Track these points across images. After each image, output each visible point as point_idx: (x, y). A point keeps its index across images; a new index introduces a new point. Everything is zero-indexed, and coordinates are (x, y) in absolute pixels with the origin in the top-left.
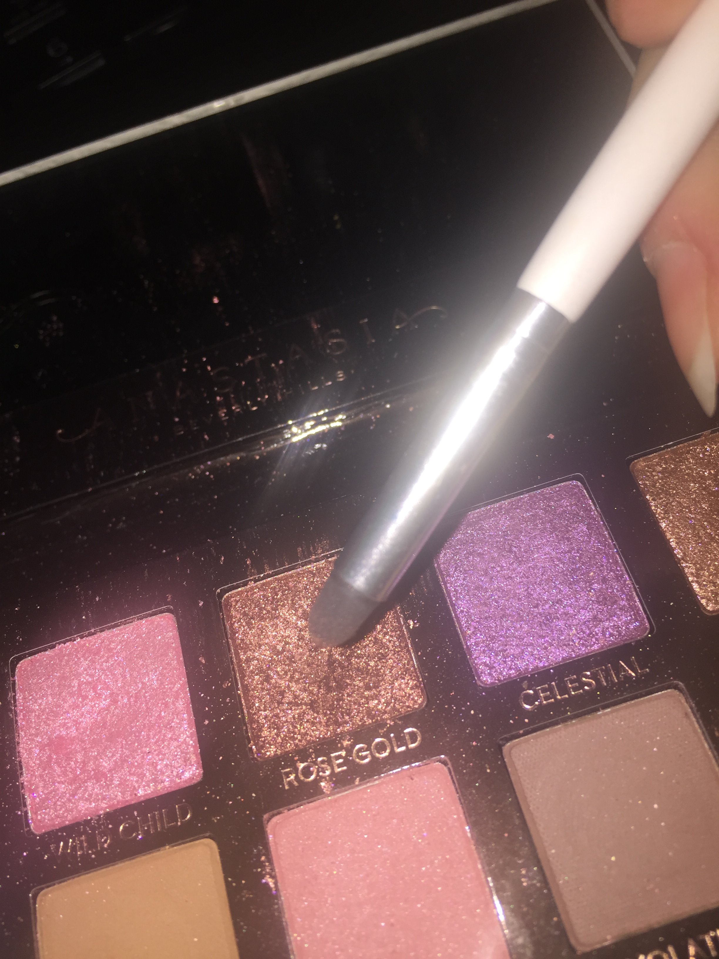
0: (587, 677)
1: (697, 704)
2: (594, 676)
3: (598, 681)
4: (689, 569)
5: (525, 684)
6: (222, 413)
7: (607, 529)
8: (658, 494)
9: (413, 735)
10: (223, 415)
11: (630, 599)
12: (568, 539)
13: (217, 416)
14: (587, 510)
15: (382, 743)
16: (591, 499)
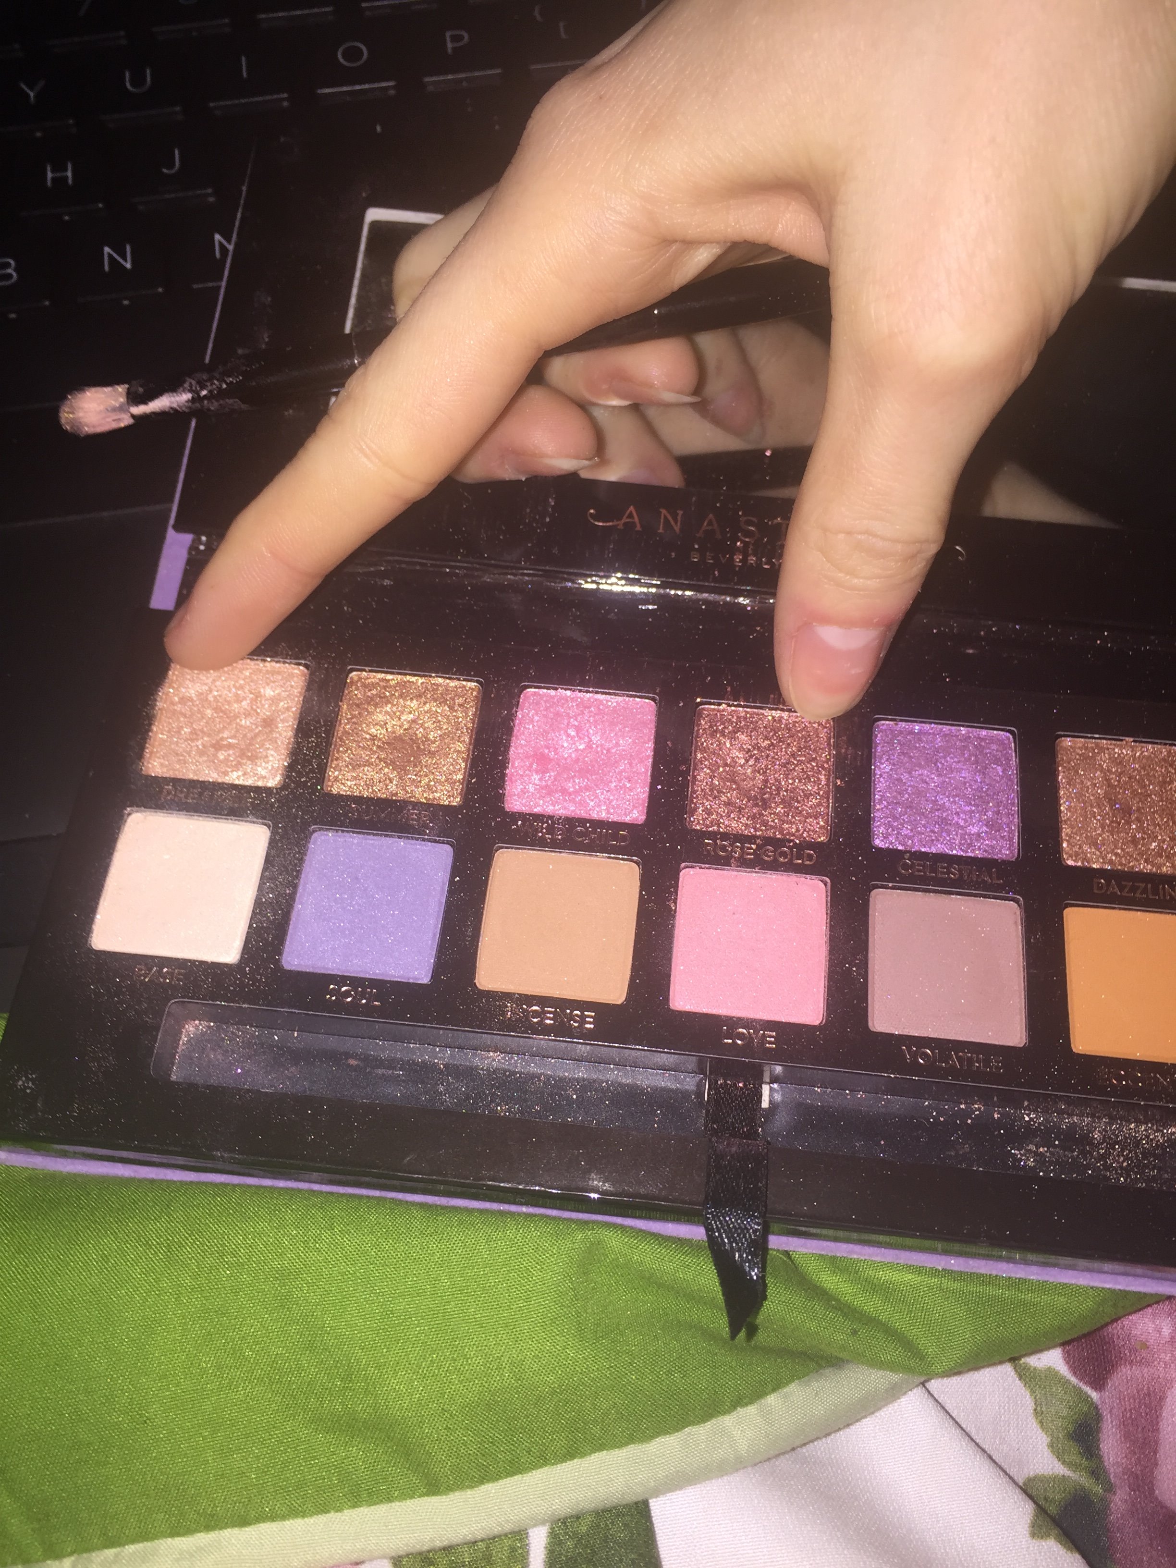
0: (955, 869)
1: (1027, 917)
2: (960, 871)
3: (961, 874)
4: (1066, 830)
5: (907, 856)
6: (738, 558)
7: (1017, 778)
8: (1069, 769)
9: (810, 857)
10: (738, 560)
11: (1011, 832)
12: (984, 773)
13: (732, 559)
14: (1008, 759)
15: (785, 852)
16: (1015, 751)
